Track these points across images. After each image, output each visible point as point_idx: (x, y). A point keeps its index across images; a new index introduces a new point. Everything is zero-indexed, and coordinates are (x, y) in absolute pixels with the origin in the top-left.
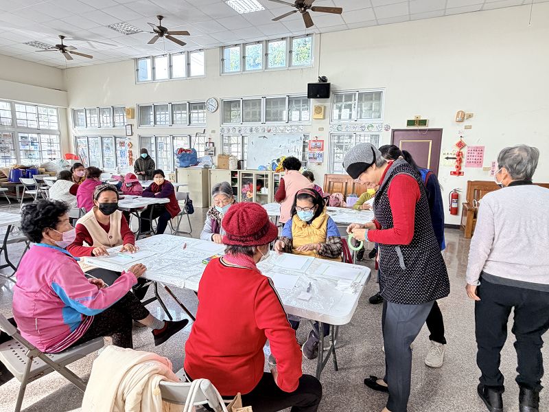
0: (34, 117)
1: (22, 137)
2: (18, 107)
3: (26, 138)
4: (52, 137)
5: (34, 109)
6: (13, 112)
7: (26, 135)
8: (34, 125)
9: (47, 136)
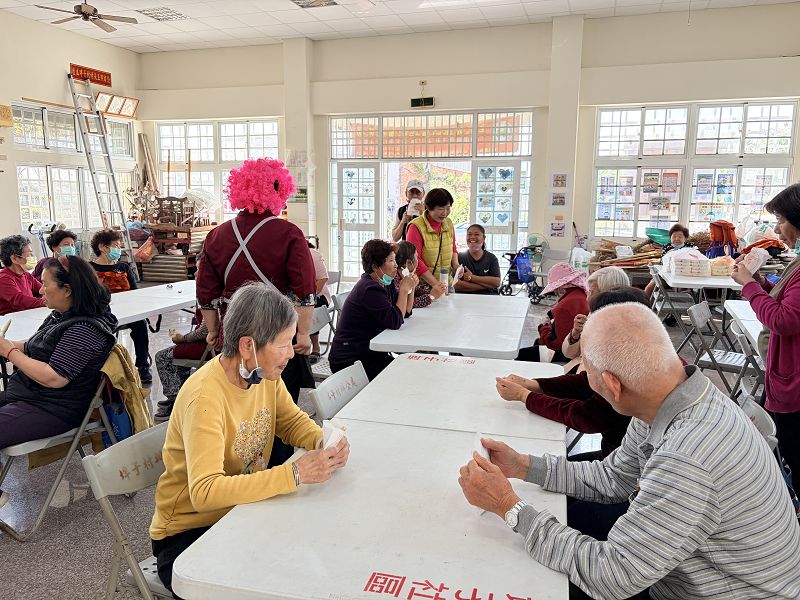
0: (736, 129)
1: (700, 177)
2: (706, 114)
3: (708, 177)
4: (770, 171)
5: (738, 112)
6: (692, 125)
7: (711, 172)
8: (734, 148)
9: (759, 171)
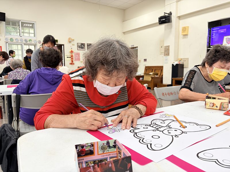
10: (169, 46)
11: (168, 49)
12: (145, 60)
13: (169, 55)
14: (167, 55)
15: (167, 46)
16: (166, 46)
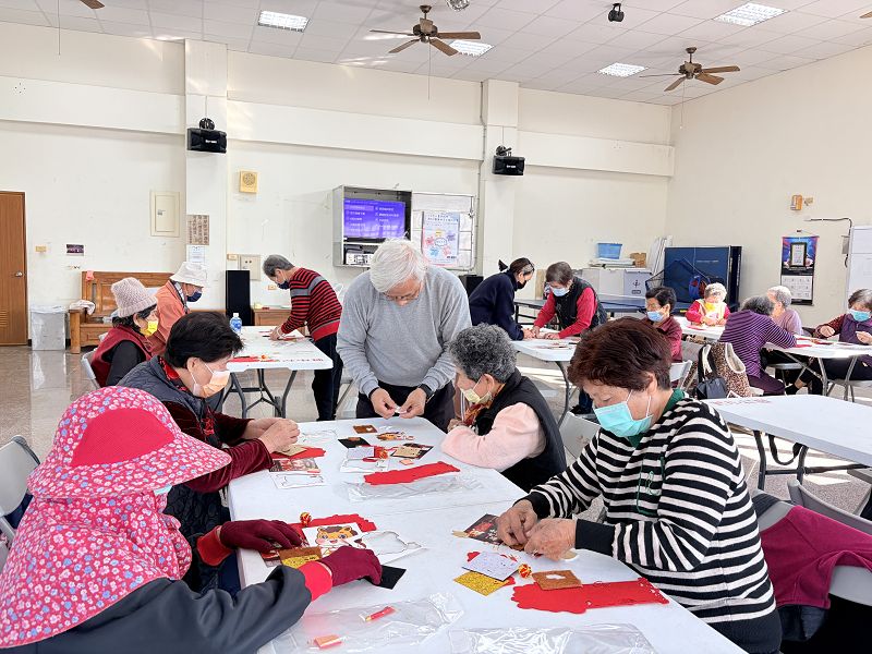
10: (206, 217)
11: (205, 226)
12: (75, 249)
13: (207, 243)
14: (200, 243)
15: (200, 217)
16: (195, 217)
